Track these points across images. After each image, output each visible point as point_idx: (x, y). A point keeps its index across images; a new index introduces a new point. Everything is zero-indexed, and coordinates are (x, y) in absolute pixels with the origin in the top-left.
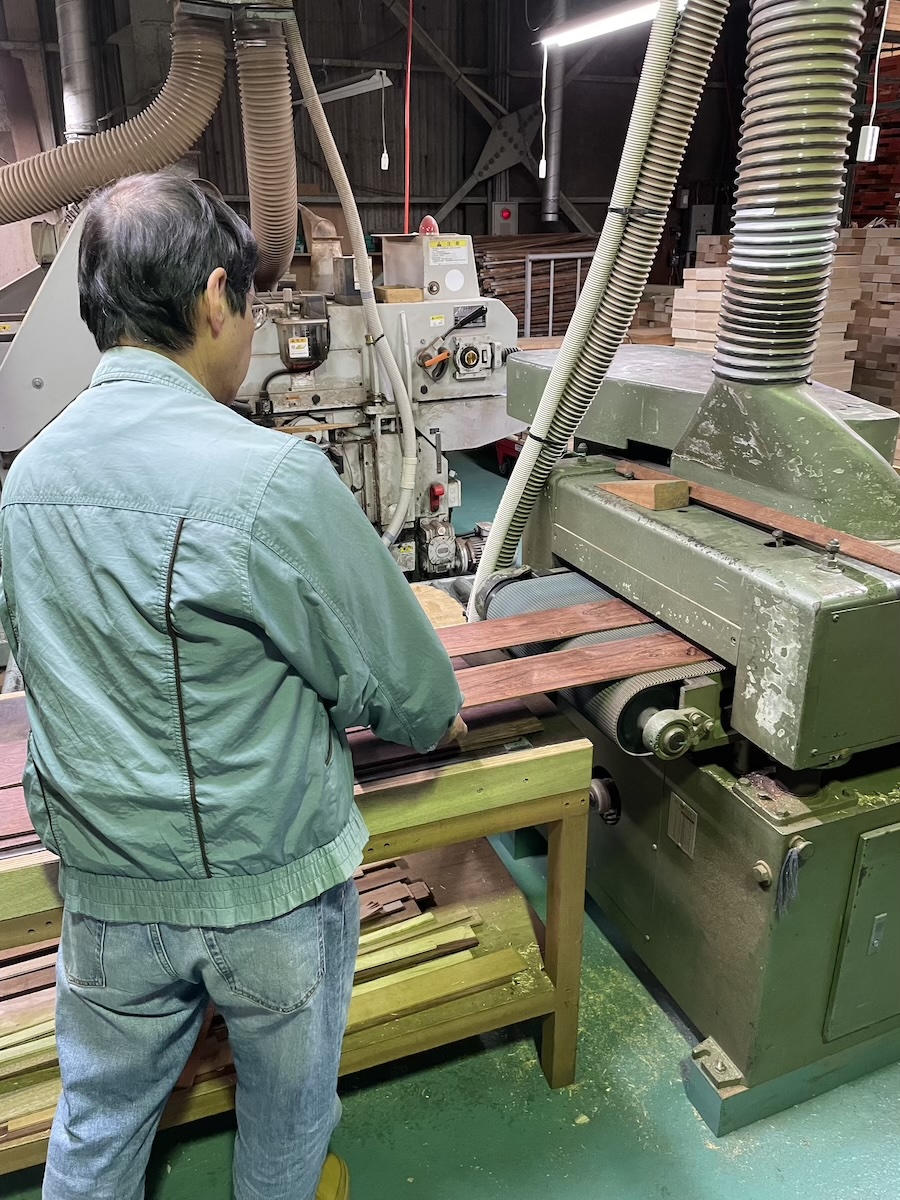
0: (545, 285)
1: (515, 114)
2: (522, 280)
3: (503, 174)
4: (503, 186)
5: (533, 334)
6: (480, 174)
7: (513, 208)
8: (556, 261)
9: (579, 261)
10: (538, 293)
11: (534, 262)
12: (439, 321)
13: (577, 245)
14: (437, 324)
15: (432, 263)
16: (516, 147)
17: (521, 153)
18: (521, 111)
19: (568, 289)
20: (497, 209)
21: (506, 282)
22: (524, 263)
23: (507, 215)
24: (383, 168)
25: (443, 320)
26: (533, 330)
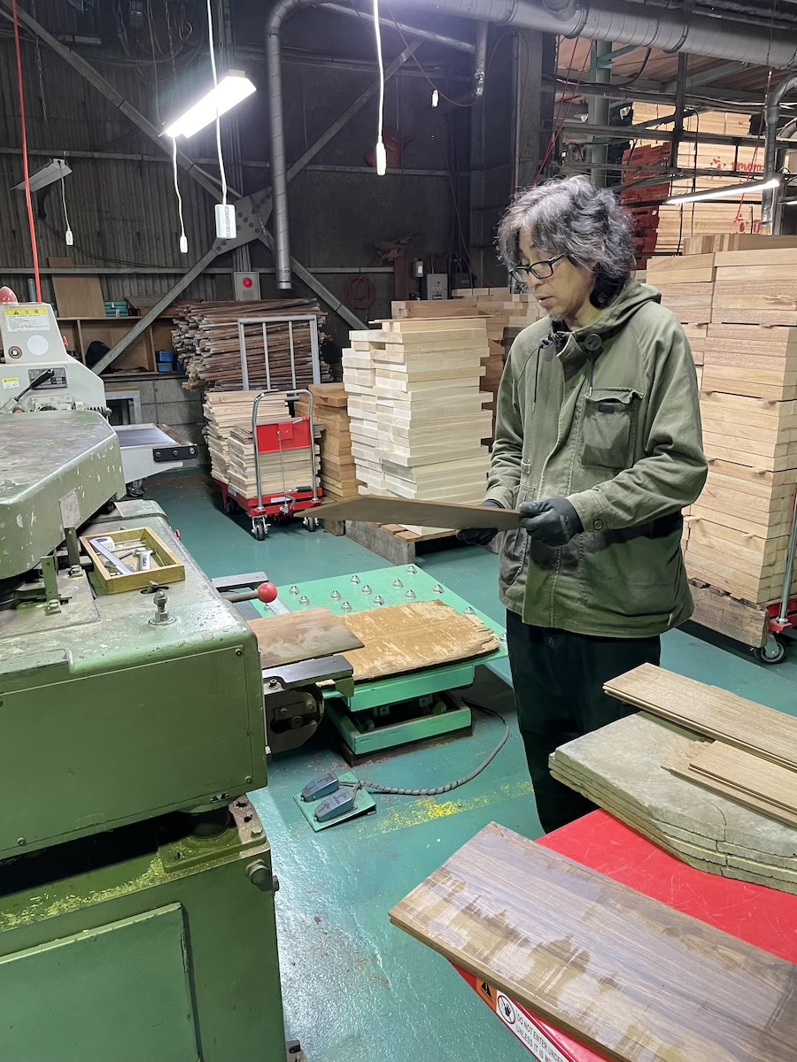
0: (260, 345)
1: (248, 197)
2: (236, 340)
3: (244, 248)
4: (245, 258)
5: (251, 388)
6: (219, 248)
7: (254, 277)
8: (267, 323)
9: (290, 324)
10: (252, 352)
11: (246, 325)
12: (13, 383)
13: (291, 310)
14: (11, 386)
15: (10, 329)
16: (251, 225)
17: (257, 231)
18: (253, 195)
19: (282, 348)
20: (239, 278)
21: (221, 342)
22: (236, 326)
23: (248, 283)
24: (68, 243)
25: (17, 382)
26: (252, 384)
